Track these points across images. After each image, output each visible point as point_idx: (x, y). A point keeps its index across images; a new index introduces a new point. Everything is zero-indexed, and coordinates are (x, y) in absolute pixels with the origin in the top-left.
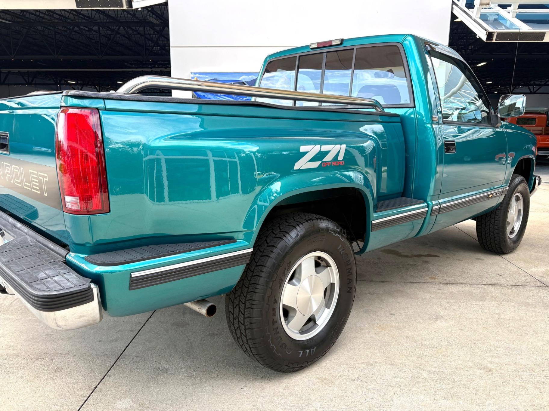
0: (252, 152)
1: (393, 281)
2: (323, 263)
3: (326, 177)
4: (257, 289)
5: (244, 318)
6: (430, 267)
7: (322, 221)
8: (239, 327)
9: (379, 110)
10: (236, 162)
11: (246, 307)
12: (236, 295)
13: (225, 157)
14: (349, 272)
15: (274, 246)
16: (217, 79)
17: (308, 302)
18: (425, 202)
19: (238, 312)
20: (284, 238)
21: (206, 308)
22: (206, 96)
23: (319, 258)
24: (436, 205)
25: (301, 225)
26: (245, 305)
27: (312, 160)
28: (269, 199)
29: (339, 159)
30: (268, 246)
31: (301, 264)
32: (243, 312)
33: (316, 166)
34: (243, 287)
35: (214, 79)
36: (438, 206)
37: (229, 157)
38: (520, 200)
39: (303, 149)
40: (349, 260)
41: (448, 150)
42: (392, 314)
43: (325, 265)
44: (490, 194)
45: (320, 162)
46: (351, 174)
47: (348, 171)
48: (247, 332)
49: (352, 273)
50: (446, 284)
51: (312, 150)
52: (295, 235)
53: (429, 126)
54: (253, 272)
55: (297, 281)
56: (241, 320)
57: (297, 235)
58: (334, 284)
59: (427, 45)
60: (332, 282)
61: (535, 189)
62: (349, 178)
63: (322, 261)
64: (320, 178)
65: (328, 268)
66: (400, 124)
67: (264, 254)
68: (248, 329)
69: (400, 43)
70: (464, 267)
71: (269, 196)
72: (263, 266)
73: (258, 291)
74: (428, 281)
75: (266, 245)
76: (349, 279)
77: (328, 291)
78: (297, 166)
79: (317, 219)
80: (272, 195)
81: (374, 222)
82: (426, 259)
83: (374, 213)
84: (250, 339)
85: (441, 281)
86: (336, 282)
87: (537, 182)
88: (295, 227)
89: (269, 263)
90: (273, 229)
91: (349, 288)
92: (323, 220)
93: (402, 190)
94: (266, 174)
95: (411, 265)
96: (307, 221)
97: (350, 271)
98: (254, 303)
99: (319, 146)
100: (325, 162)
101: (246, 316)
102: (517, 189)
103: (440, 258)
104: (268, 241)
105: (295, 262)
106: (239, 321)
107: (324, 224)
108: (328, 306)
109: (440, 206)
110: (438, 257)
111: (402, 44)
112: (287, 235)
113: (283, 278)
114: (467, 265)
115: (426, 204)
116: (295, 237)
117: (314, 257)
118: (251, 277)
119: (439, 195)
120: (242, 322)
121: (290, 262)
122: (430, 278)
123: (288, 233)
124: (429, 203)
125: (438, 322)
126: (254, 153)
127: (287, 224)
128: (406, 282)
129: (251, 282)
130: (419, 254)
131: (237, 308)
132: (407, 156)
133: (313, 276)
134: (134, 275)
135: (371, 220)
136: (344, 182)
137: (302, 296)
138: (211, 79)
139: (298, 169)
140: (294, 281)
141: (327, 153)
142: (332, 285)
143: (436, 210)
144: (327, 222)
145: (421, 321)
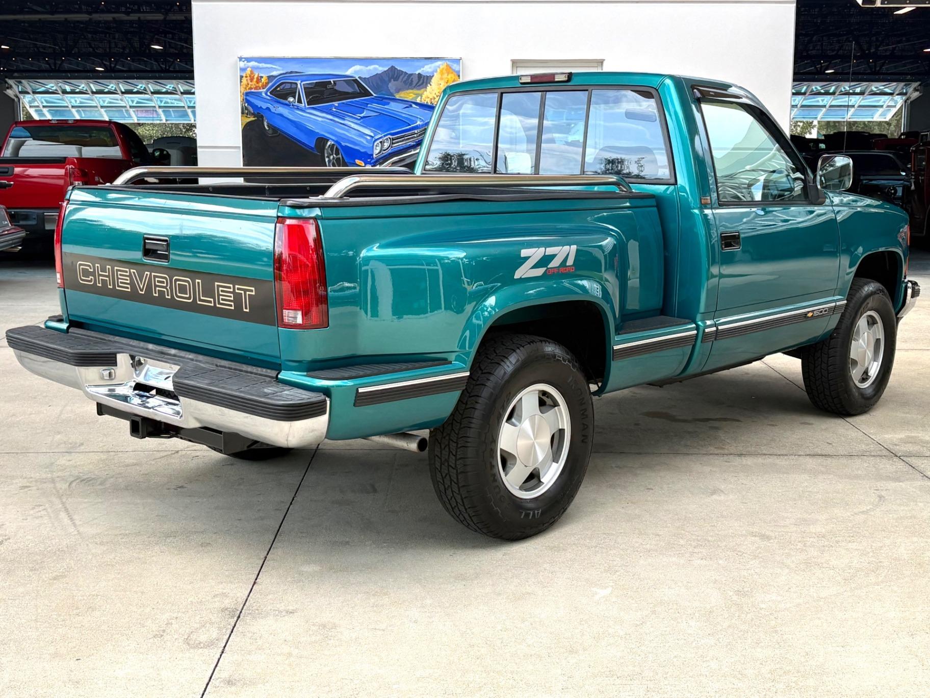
0: (459, 258)
1: (656, 452)
2: (548, 401)
3: (545, 287)
4: (471, 423)
5: (456, 460)
6: (721, 434)
7: (547, 344)
8: (448, 474)
9: (625, 190)
10: (437, 270)
11: (459, 446)
12: (445, 434)
13: (423, 265)
14: (583, 414)
15: (490, 373)
16: (297, 72)
17: (531, 449)
18: (692, 322)
19: (447, 453)
20: (502, 363)
21: (417, 441)
22: (273, 110)
23: (544, 393)
24: (710, 326)
25: (521, 348)
26: (457, 444)
27: (535, 267)
28: (482, 315)
29: (567, 264)
30: (482, 373)
31: (521, 398)
32: (454, 453)
33: (540, 274)
34: (454, 422)
35: (291, 72)
36: (714, 329)
37: (428, 264)
38: (877, 323)
39: (524, 253)
40: (583, 398)
41: (728, 245)
42: (648, 489)
43: (552, 404)
44: (809, 312)
45: (544, 269)
46: (585, 283)
47: (581, 280)
48: (459, 478)
49: (587, 416)
50: (741, 455)
51: (535, 254)
52: (515, 361)
53: (696, 211)
54: (466, 404)
55: (516, 420)
56: (452, 464)
57: (518, 360)
58: (564, 429)
59: (695, 90)
60: (560, 428)
61: (906, 304)
62: (583, 288)
63: (547, 397)
64: (538, 289)
65: (556, 408)
66: (655, 209)
67: (478, 383)
68: (462, 472)
69: (655, 89)
70: (776, 434)
71: (483, 311)
72: (478, 396)
73: (473, 425)
74: (711, 452)
75: (480, 372)
76: (583, 424)
77: (557, 439)
78: (517, 275)
79: (541, 341)
80: (486, 311)
81: (615, 348)
82: (716, 424)
83: (616, 335)
84: (464, 486)
85: (732, 452)
86: (566, 428)
87: (910, 291)
88: (514, 351)
89: (486, 393)
90: (487, 354)
91: (583, 436)
92: (549, 343)
93: (660, 305)
94: (475, 285)
95: (689, 433)
96: (529, 343)
97: (585, 413)
98: (469, 440)
99: (544, 249)
100: (551, 268)
101: (458, 457)
102: (866, 303)
103: (740, 423)
104: (483, 368)
105: (515, 395)
106: (449, 466)
107: (550, 348)
108: (556, 459)
109: (717, 328)
110: (738, 421)
111: (657, 90)
112: (506, 360)
113: (501, 411)
114: (782, 431)
115: (694, 325)
116: (516, 363)
117: (537, 392)
118: (464, 410)
119: (714, 312)
120: (454, 466)
121: (510, 393)
122: (716, 448)
123: (507, 358)
124: (700, 323)
125: (715, 497)
126: (462, 259)
127: (504, 347)
128: (677, 453)
129: (464, 416)
130: (706, 417)
131: (447, 449)
132: (667, 254)
133: (536, 416)
134: (361, 390)
135: (612, 345)
136: (577, 293)
137: (522, 443)
138: (284, 72)
139: (519, 277)
140: (513, 420)
141: (553, 256)
142: (561, 432)
143: (710, 333)
144: (554, 345)
145: (690, 495)
